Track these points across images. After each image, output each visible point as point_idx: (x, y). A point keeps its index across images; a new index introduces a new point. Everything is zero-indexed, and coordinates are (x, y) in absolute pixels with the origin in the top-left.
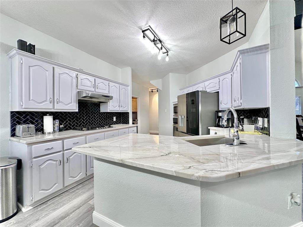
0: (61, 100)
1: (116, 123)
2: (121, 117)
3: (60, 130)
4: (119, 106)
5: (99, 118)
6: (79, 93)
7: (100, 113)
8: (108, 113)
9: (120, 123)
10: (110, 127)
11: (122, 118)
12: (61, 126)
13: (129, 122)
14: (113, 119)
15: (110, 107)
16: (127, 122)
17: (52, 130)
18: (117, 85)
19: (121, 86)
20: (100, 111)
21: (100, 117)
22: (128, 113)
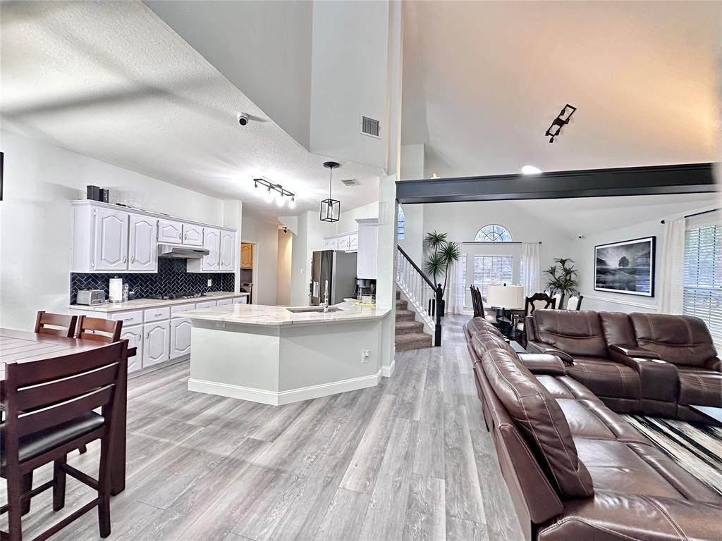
0: (136, 259)
1: (212, 289)
2: (220, 280)
3: (130, 298)
4: (218, 264)
5: (185, 282)
6: (160, 248)
7: (186, 274)
8: (200, 274)
9: (218, 289)
10: (202, 295)
11: (223, 281)
12: (131, 293)
13: (234, 289)
14: (207, 283)
15: (205, 266)
16: (231, 289)
17: (120, 299)
18: (217, 232)
19: (222, 231)
20: (186, 270)
21: (186, 279)
22: (233, 274)
